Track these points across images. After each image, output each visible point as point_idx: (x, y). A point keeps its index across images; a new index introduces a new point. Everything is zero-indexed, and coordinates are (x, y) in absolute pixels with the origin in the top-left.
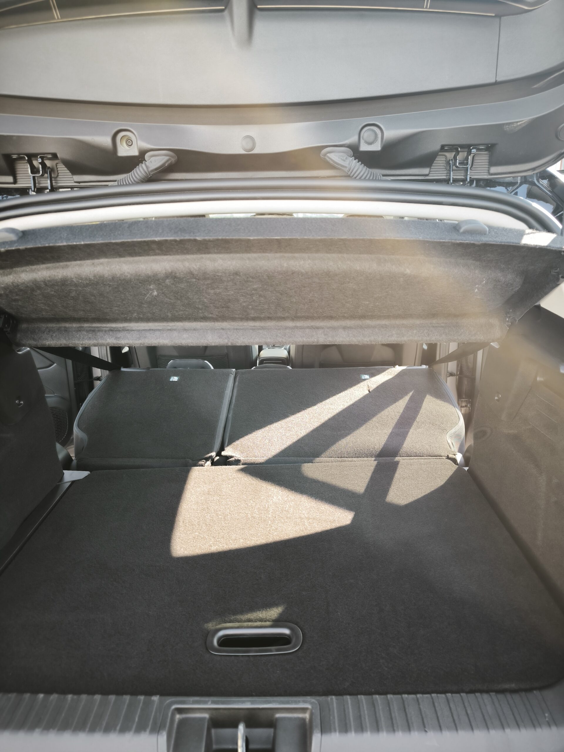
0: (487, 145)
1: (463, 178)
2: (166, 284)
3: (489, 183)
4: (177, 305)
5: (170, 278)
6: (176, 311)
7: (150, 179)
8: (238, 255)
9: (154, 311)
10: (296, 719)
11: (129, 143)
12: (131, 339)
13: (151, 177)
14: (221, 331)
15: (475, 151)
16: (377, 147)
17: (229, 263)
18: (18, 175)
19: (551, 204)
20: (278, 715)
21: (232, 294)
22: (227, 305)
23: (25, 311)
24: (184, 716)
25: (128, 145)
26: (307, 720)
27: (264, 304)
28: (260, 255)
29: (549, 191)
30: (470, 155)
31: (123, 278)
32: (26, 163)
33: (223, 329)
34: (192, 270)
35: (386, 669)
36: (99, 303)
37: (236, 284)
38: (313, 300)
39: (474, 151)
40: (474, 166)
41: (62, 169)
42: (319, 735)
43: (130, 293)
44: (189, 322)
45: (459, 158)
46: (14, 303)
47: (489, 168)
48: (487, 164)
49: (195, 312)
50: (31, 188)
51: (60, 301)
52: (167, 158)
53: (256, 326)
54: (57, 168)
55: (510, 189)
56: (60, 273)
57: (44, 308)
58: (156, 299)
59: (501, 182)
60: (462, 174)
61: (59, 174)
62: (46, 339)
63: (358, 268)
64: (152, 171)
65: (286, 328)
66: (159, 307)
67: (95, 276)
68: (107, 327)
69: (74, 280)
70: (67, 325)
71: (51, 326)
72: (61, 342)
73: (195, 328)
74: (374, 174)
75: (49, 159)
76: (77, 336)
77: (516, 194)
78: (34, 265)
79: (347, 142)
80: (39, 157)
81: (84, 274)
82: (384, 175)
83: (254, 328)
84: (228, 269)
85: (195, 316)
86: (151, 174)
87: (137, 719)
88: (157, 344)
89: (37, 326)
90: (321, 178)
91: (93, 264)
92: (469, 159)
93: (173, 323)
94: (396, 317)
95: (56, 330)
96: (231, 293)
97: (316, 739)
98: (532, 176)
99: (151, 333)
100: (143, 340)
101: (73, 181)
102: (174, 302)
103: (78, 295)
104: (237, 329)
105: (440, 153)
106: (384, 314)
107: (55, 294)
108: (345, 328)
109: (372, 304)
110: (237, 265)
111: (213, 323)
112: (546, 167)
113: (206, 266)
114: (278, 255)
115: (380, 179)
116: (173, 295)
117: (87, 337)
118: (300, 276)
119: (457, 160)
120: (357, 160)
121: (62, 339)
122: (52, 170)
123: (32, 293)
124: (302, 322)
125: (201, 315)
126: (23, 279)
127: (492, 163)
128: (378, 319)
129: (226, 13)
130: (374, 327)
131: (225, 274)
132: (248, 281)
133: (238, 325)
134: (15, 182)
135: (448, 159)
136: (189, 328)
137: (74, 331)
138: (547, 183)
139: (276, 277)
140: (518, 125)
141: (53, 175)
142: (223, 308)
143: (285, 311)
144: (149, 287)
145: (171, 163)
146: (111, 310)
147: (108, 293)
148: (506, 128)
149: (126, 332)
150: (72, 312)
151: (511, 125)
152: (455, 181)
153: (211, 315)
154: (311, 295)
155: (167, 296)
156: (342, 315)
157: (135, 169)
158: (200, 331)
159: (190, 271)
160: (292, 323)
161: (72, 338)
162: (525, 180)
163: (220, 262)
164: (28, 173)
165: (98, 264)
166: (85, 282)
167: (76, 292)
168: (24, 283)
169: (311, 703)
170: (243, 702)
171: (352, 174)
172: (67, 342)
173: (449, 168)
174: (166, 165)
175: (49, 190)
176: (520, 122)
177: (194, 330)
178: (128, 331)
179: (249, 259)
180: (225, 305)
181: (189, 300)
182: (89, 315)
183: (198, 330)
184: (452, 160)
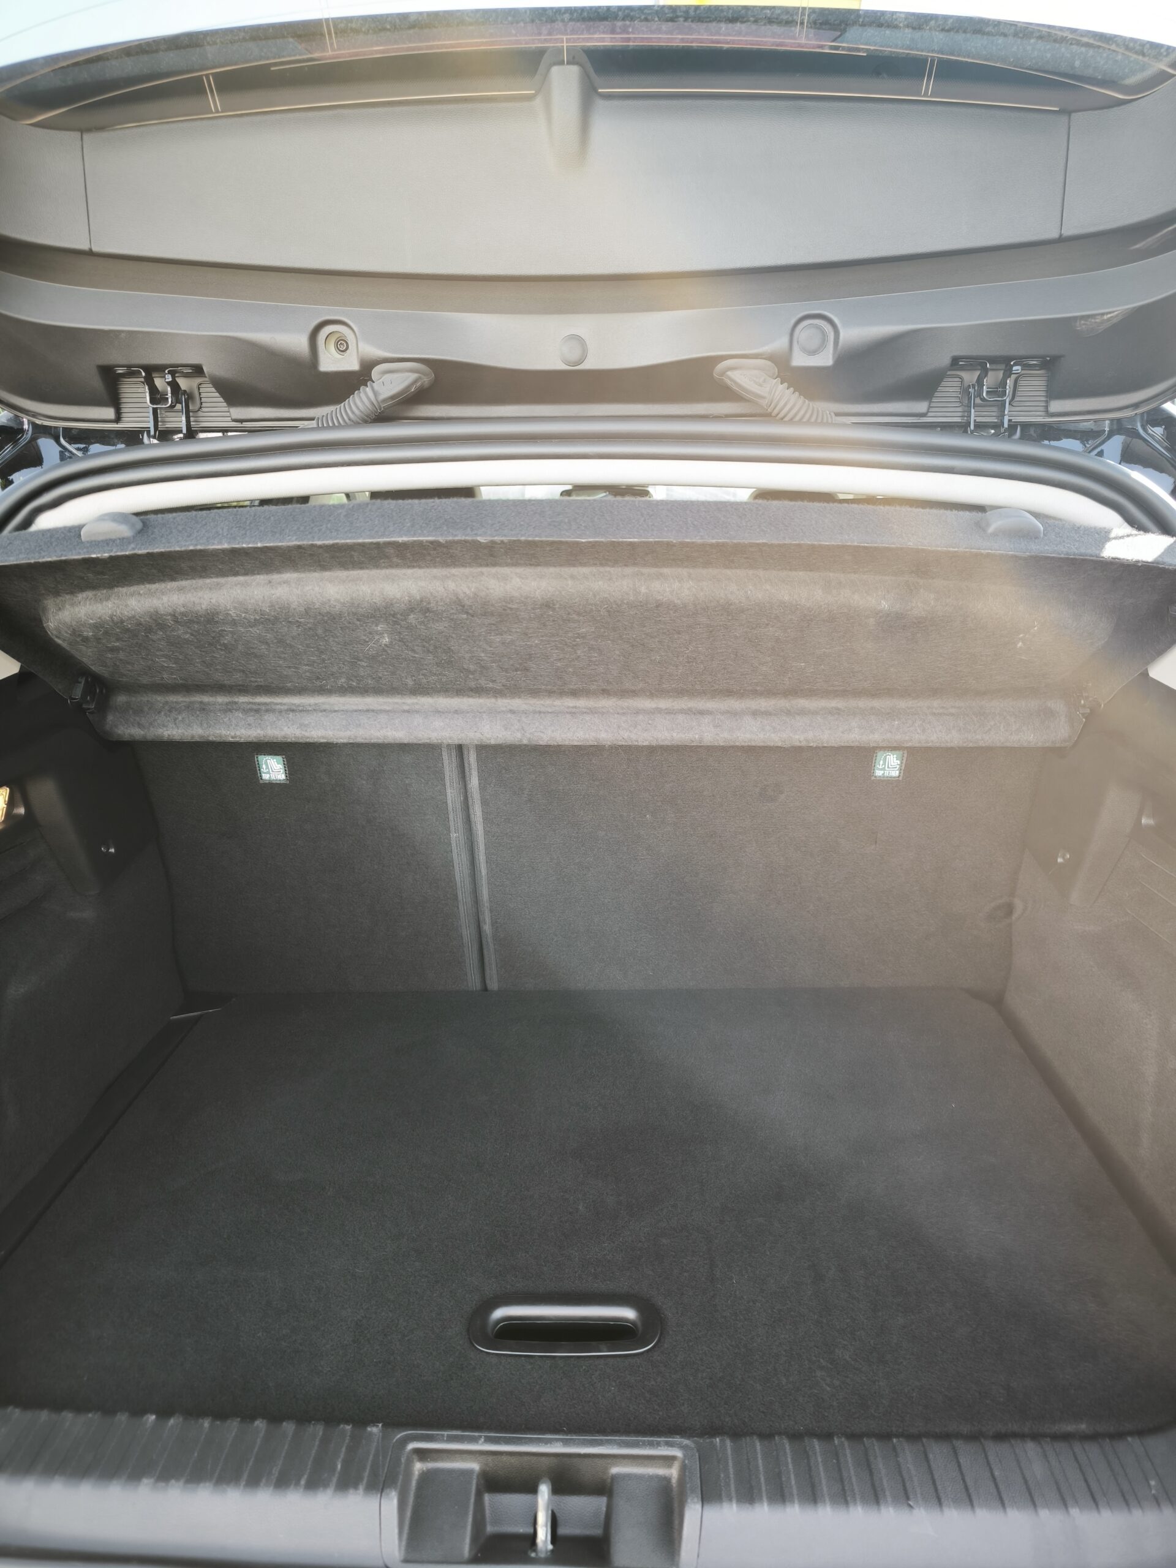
0: (1043, 357)
1: (996, 420)
2: (408, 623)
3: (1047, 432)
4: (426, 663)
5: (418, 612)
6: (423, 675)
7: (381, 417)
8: (552, 570)
9: (380, 675)
10: (651, 1478)
11: (342, 346)
12: (330, 728)
13: (383, 412)
14: (509, 715)
15: (1020, 370)
16: (825, 359)
17: (534, 584)
18: (123, 406)
19: (1170, 475)
20: (615, 1470)
21: (537, 645)
22: (526, 665)
23: (129, 671)
24: (431, 1465)
25: (339, 350)
26: (674, 1481)
27: (597, 665)
28: (594, 569)
29: (1166, 448)
30: (1010, 377)
31: (325, 611)
32: (142, 382)
33: (512, 712)
34: (461, 596)
35: (828, 1389)
36: (275, 658)
37: (545, 625)
38: (695, 659)
39: (1017, 369)
40: (1017, 399)
41: (211, 396)
42: (698, 1506)
43: (336, 640)
44: (446, 697)
45: (989, 381)
46: (110, 656)
47: (1047, 402)
48: (1043, 394)
49: (461, 677)
50: (149, 432)
51: (199, 652)
52: (413, 376)
53: (579, 707)
54: (200, 394)
55: (1091, 443)
56: (204, 599)
57: (166, 665)
58: (386, 651)
59: (1070, 431)
60: (994, 414)
61: (203, 404)
62: (164, 726)
63: (786, 598)
64: (384, 401)
65: (638, 712)
66: (390, 667)
67: (272, 606)
68: (284, 704)
69: (231, 612)
70: (206, 699)
71: (175, 700)
72: (194, 732)
73: (456, 709)
74: (818, 411)
75: (186, 376)
76: (225, 720)
77: (1101, 454)
78: (154, 583)
79: (767, 349)
80: (166, 372)
81: (252, 601)
82: (837, 414)
83: (574, 710)
84: (532, 596)
85: (459, 685)
86: (382, 406)
87: (339, 1466)
88: (380, 739)
89: (146, 699)
90: (713, 417)
91: (270, 582)
92: (1008, 385)
93: (414, 697)
94: (858, 693)
95: (183, 708)
96: (533, 642)
97: (693, 1514)
98: (1132, 419)
99: (370, 718)
100: (354, 730)
101: (230, 418)
102: (422, 658)
103: (236, 641)
104: (540, 712)
105: (949, 373)
106: (835, 688)
107: (190, 639)
108: (755, 713)
109: (813, 667)
110: (550, 588)
111: (493, 700)
112: (1159, 402)
113: (488, 589)
114: (629, 570)
115: (830, 421)
116: (420, 644)
117: (243, 722)
118: (671, 612)
119: (985, 387)
120: (786, 384)
121: (195, 726)
122: (190, 397)
123: (147, 636)
124: (670, 700)
125: (473, 684)
126: (133, 610)
127: (1053, 394)
128: (822, 697)
129: (538, 102)
130: (815, 713)
131: (524, 606)
132: (569, 620)
133: (543, 705)
134: (118, 419)
135: (966, 385)
136: (446, 709)
137: (220, 710)
138: (1162, 433)
139: (624, 613)
140: (1104, 320)
141: (191, 408)
142: (516, 671)
143: (638, 678)
144: (376, 628)
145: (422, 386)
146: (295, 672)
147: (293, 638)
148: (1080, 326)
149: (320, 714)
150: (219, 674)
151: (1090, 320)
152: (979, 426)
153: (491, 685)
154: (691, 648)
155: (407, 646)
156: (750, 688)
157: (351, 396)
158: (468, 715)
159: (457, 598)
160: (650, 703)
161: (215, 724)
162: (1118, 427)
163: (516, 582)
164: (146, 403)
165: (280, 583)
166: (252, 617)
167: (232, 637)
168: (134, 617)
169: (682, 1447)
170: (547, 1442)
171: (776, 411)
172: (205, 732)
173: (967, 402)
174: (412, 390)
175: (184, 434)
176: (1110, 313)
177: (456, 712)
178: (324, 713)
179: (572, 577)
180: (520, 664)
181: (451, 653)
182: (253, 679)
183: (463, 712)
184: (974, 386)
